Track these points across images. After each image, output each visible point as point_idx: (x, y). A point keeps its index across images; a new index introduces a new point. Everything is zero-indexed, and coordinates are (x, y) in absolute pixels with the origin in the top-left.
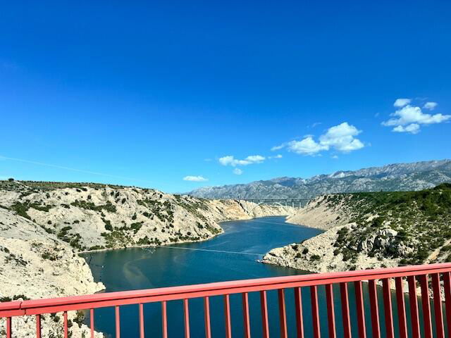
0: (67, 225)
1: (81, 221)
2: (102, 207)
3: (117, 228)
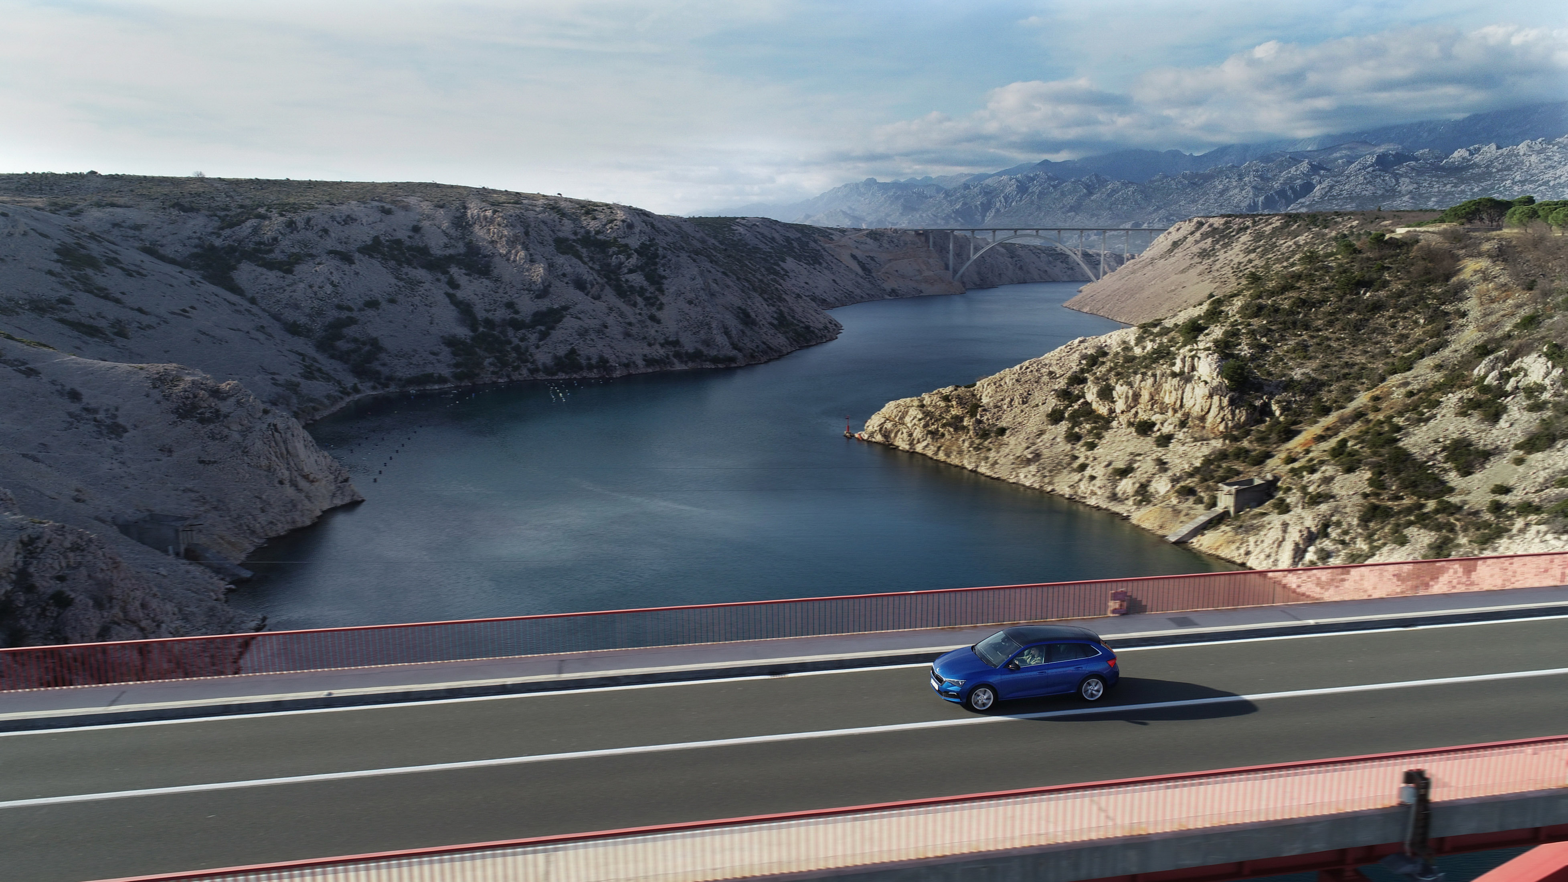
0: (344, 315)
1: (384, 304)
2: (450, 259)
3: (488, 323)
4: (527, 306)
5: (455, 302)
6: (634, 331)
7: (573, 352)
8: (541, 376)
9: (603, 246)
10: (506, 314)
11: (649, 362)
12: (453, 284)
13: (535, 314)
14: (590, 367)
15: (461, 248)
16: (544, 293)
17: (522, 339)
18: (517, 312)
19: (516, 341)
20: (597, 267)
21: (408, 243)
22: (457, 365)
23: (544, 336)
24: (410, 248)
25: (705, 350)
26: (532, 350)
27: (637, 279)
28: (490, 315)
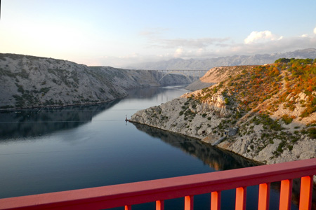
2: (17, 74)
3: (28, 91)
4: (39, 87)
5: (18, 86)
6: (70, 94)
7: (52, 99)
8: (42, 106)
9: (62, 71)
10: (33, 89)
11: (74, 102)
13: (41, 89)
15: (20, 71)
16: (44, 83)
17: (37, 96)
18: (36, 88)
19: (35, 96)
20: (60, 77)
21: (4, 69)
22: (17, 103)
23: (43, 95)
24: (5, 71)
25: (90, 99)
26: (40, 99)
27: (71, 80)
28: (28, 89)
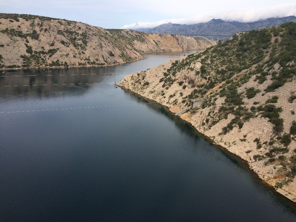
1: (5, 46)
2: (28, 35)
3: (36, 52)
4: (47, 48)
5: (27, 46)
7: (58, 60)
10: (41, 50)
12: (27, 41)
13: (49, 50)
14: (62, 65)
15: (31, 32)
17: (44, 57)
18: (44, 50)
19: (42, 57)
20: (69, 38)
21: (16, 30)
22: (24, 63)
23: (50, 56)
24: (16, 31)
25: (96, 62)
26: (47, 60)
27: (80, 42)
28: (36, 50)
